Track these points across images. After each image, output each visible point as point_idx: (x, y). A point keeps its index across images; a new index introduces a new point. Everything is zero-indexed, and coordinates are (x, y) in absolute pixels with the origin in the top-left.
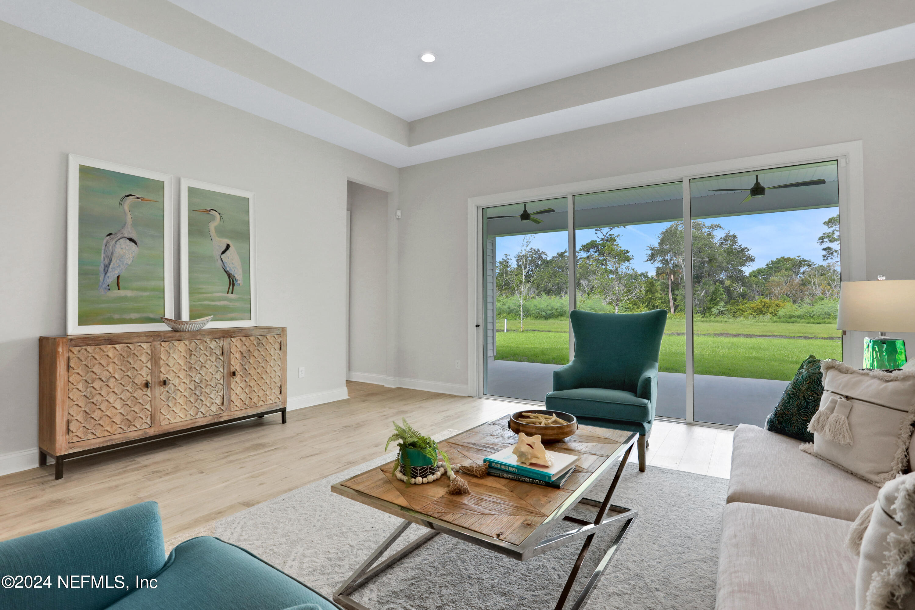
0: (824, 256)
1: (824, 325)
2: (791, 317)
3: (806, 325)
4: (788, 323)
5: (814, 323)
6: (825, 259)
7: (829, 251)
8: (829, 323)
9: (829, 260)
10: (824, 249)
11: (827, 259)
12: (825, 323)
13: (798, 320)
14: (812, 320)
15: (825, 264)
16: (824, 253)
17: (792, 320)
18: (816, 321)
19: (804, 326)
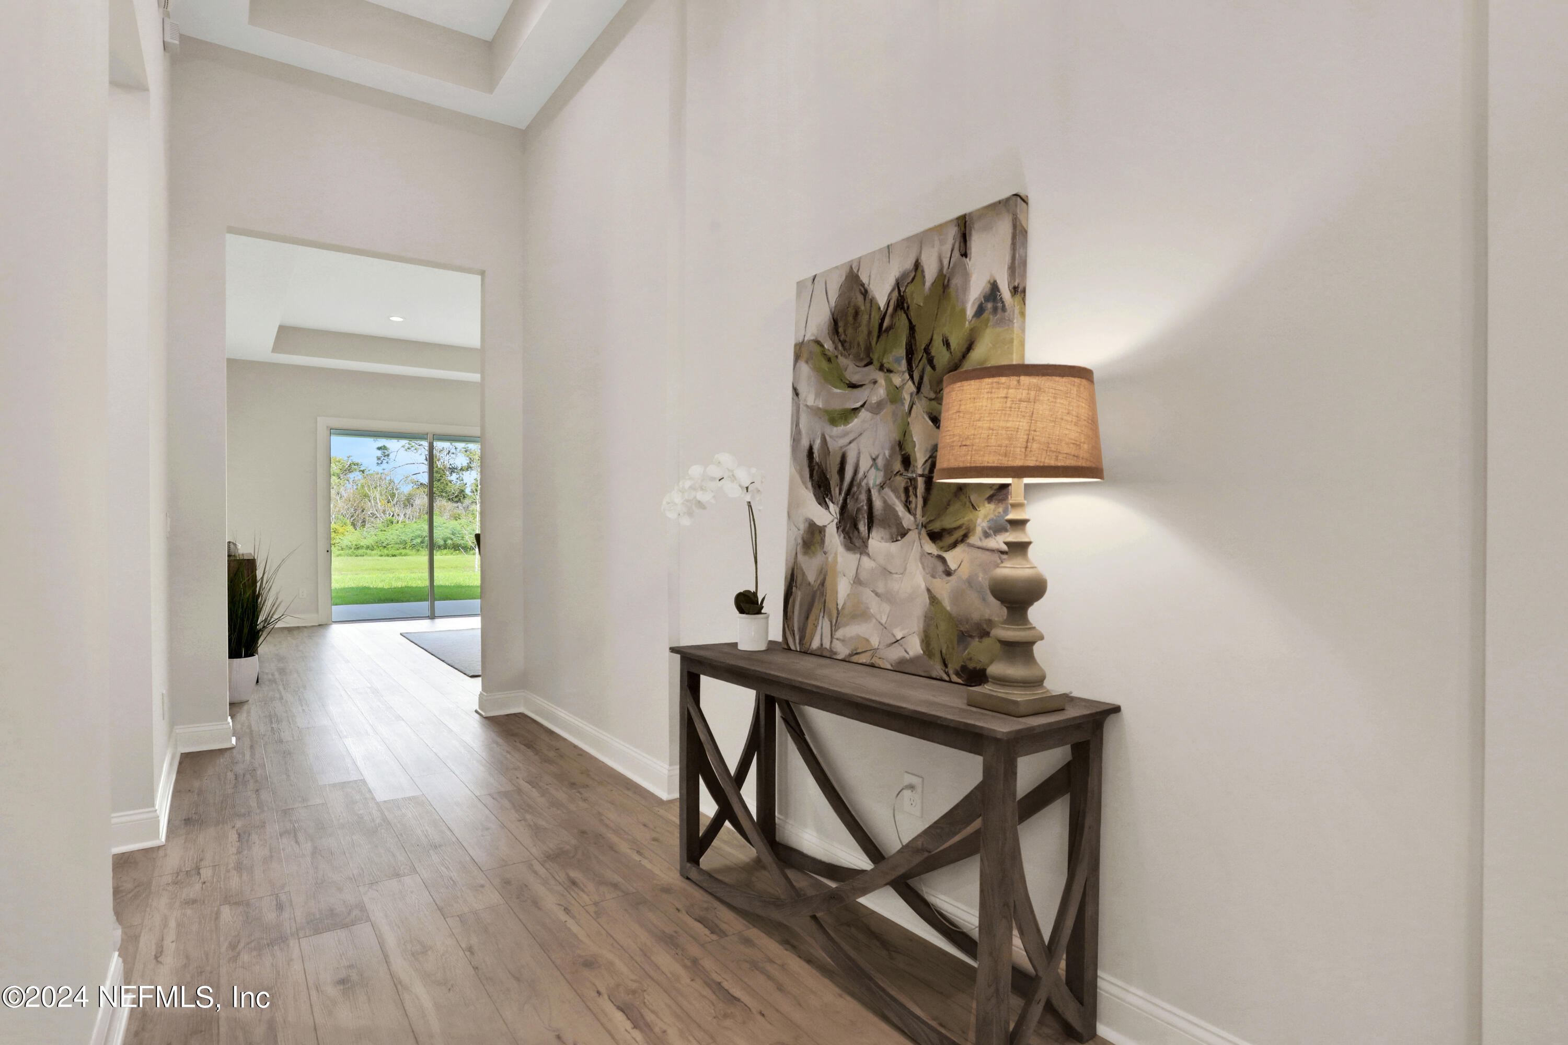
0: (379, 459)
1: (401, 557)
2: (357, 548)
3: (380, 558)
4: (357, 556)
5: (388, 556)
6: (380, 462)
7: (385, 451)
8: (405, 555)
9: (384, 465)
10: (379, 448)
11: (381, 463)
12: (401, 554)
13: (369, 551)
14: (386, 551)
15: (379, 469)
16: (379, 453)
17: (360, 552)
18: (391, 553)
19: (378, 560)
